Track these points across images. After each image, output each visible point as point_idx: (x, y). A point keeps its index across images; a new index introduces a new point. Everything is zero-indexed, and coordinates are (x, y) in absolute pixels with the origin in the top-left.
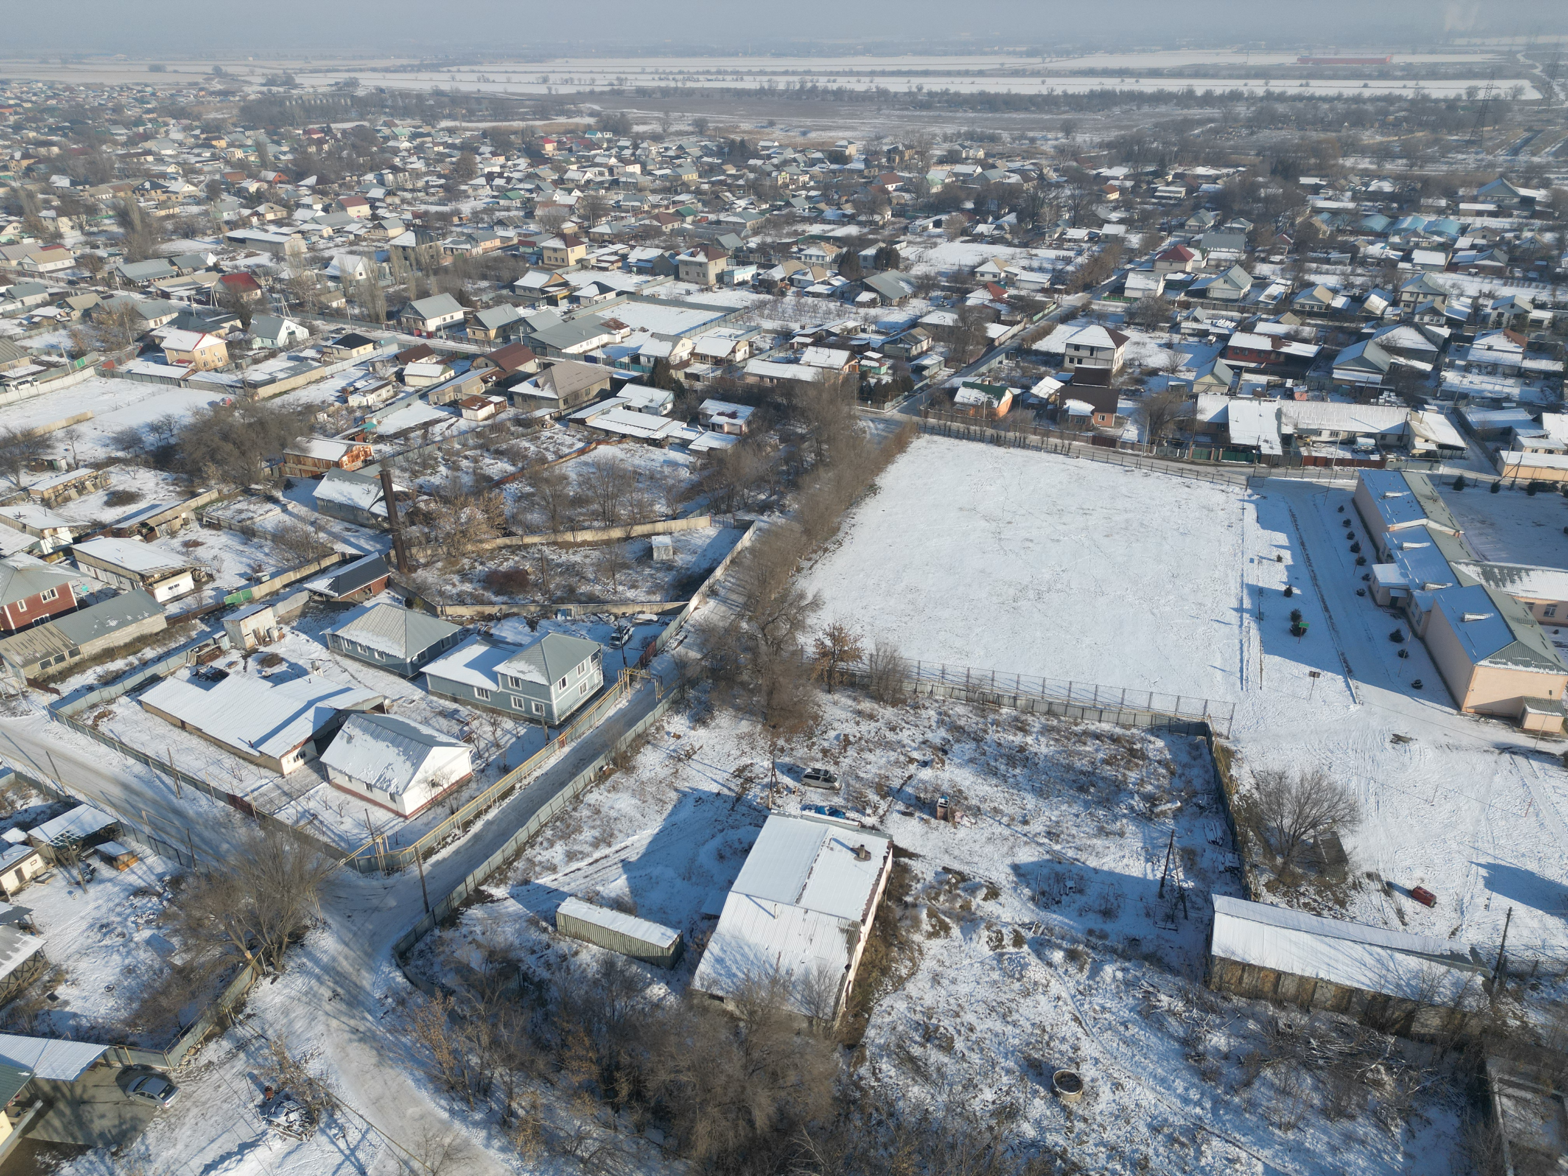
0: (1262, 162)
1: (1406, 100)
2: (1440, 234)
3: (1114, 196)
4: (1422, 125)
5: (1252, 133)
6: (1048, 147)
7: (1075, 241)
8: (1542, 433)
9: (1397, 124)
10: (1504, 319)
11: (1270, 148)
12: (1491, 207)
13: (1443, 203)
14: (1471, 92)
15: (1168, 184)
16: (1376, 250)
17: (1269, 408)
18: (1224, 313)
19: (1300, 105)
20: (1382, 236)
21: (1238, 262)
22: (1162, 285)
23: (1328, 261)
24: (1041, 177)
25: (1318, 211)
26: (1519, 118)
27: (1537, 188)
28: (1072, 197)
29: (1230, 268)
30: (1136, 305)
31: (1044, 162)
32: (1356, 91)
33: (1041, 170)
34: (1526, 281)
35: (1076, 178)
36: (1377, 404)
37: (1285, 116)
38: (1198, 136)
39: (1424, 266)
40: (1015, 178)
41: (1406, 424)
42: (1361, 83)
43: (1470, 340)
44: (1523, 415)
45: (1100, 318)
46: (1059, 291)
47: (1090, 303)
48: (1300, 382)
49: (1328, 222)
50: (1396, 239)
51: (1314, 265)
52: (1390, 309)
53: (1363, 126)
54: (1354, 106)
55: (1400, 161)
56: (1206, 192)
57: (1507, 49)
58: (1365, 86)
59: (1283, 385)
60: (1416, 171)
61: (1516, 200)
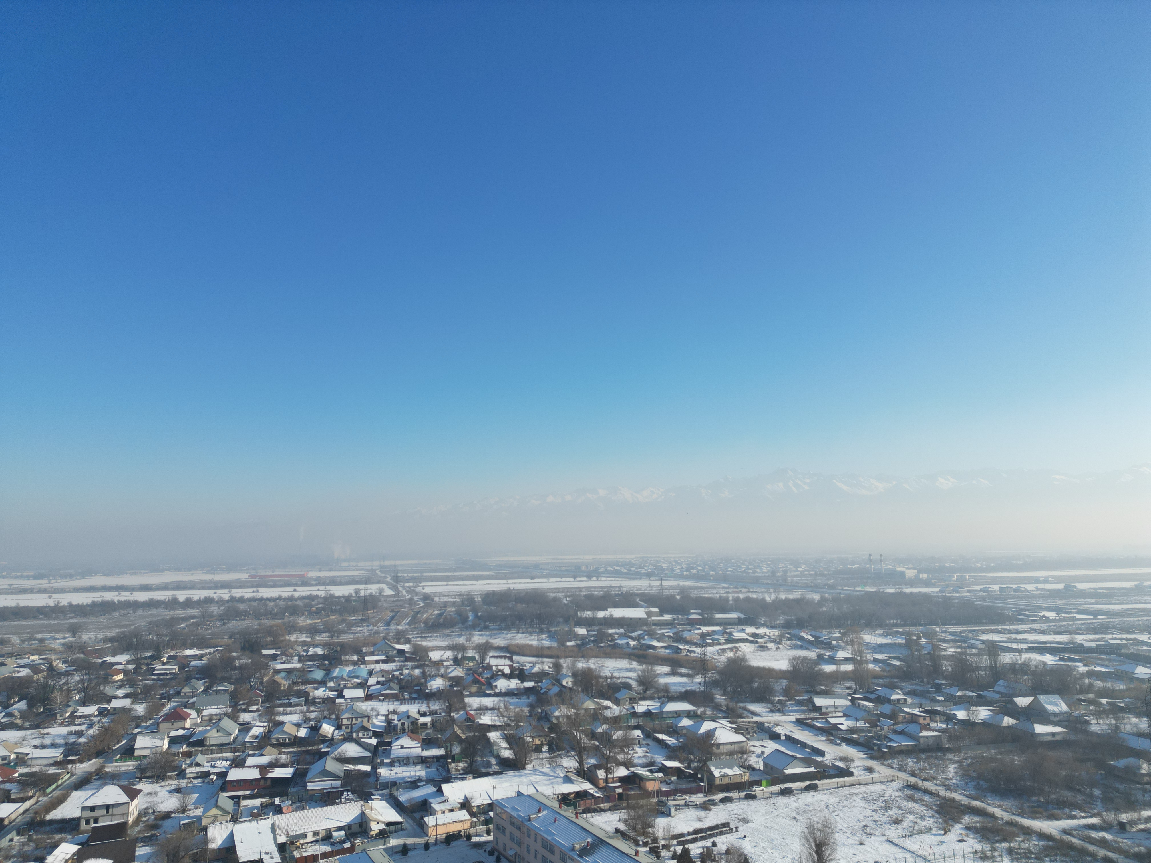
0: (234, 642)
1: (321, 598)
2: (357, 677)
3: (120, 677)
4: (334, 612)
5: (224, 624)
6: (57, 645)
7: (86, 716)
8: (444, 798)
9: (318, 612)
10: (406, 726)
11: (238, 633)
12: (383, 657)
13: (355, 657)
14: (357, 591)
15: (164, 664)
16: (320, 693)
17: (265, 824)
18: (220, 755)
19: (255, 604)
20: (322, 683)
21: (225, 714)
22: (167, 741)
23: (290, 705)
24: (51, 668)
25: (278, 671)
26: (385, 605)
27: (404, 644)
28: (82, 681)
29: (220, 720)
30: (145, 762)
31: (53, 657)
32: (290, 594)
33: (51, 663)
34: (412, 700)
35: (83, 666)
36: (341, 803)
37: (246, 611)
38: (184, 628)
39: (352, 699)
40: (24, 672)
41: (363, 813)
42: (292, 589)
43: (389, 744)
44: (431, 789)
45: (113, 778)
46: (73, 762)
47: (104, 767)
48: (284, 798)
49: (286, 678)
50: (331, 684)
51: (281, 709)
52: (336, 732)
53: (298, 614)
54: (290, 603)
55: (325, 635)
56: (195, 667)
57: (370, 568)
58: (295, 590)
59: (273, 803)
60: (335, 640)
61: (395, 652)
